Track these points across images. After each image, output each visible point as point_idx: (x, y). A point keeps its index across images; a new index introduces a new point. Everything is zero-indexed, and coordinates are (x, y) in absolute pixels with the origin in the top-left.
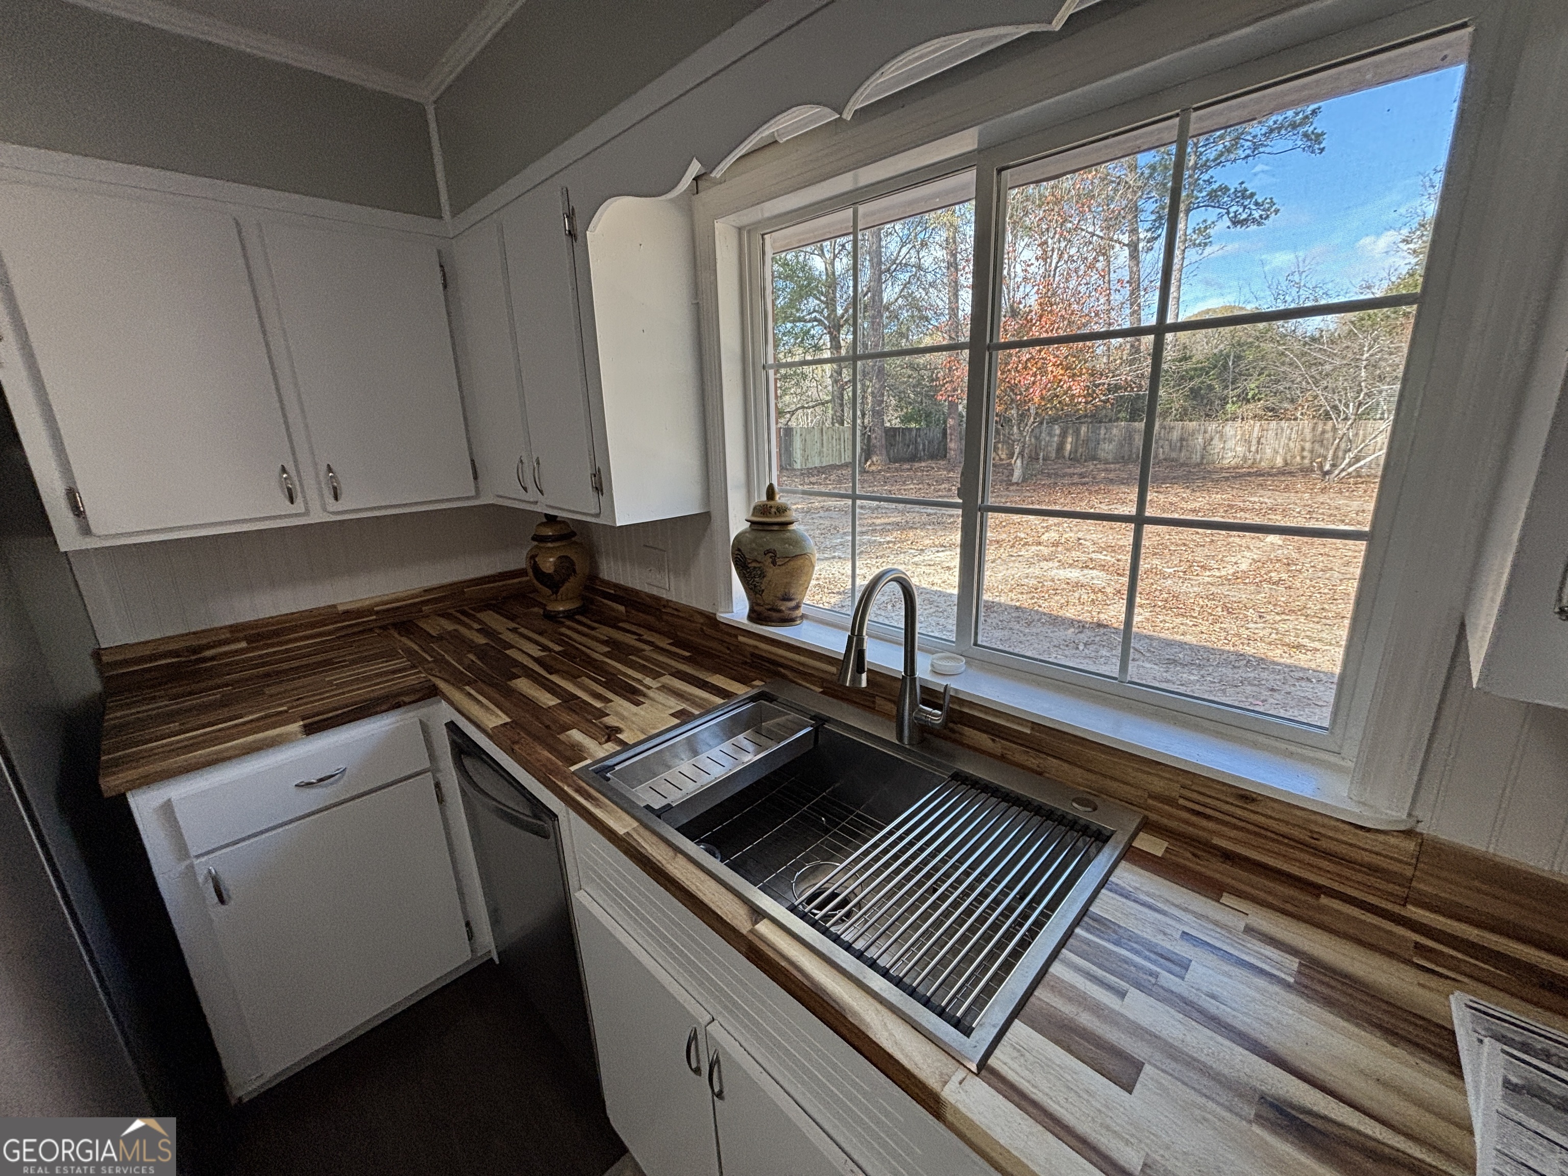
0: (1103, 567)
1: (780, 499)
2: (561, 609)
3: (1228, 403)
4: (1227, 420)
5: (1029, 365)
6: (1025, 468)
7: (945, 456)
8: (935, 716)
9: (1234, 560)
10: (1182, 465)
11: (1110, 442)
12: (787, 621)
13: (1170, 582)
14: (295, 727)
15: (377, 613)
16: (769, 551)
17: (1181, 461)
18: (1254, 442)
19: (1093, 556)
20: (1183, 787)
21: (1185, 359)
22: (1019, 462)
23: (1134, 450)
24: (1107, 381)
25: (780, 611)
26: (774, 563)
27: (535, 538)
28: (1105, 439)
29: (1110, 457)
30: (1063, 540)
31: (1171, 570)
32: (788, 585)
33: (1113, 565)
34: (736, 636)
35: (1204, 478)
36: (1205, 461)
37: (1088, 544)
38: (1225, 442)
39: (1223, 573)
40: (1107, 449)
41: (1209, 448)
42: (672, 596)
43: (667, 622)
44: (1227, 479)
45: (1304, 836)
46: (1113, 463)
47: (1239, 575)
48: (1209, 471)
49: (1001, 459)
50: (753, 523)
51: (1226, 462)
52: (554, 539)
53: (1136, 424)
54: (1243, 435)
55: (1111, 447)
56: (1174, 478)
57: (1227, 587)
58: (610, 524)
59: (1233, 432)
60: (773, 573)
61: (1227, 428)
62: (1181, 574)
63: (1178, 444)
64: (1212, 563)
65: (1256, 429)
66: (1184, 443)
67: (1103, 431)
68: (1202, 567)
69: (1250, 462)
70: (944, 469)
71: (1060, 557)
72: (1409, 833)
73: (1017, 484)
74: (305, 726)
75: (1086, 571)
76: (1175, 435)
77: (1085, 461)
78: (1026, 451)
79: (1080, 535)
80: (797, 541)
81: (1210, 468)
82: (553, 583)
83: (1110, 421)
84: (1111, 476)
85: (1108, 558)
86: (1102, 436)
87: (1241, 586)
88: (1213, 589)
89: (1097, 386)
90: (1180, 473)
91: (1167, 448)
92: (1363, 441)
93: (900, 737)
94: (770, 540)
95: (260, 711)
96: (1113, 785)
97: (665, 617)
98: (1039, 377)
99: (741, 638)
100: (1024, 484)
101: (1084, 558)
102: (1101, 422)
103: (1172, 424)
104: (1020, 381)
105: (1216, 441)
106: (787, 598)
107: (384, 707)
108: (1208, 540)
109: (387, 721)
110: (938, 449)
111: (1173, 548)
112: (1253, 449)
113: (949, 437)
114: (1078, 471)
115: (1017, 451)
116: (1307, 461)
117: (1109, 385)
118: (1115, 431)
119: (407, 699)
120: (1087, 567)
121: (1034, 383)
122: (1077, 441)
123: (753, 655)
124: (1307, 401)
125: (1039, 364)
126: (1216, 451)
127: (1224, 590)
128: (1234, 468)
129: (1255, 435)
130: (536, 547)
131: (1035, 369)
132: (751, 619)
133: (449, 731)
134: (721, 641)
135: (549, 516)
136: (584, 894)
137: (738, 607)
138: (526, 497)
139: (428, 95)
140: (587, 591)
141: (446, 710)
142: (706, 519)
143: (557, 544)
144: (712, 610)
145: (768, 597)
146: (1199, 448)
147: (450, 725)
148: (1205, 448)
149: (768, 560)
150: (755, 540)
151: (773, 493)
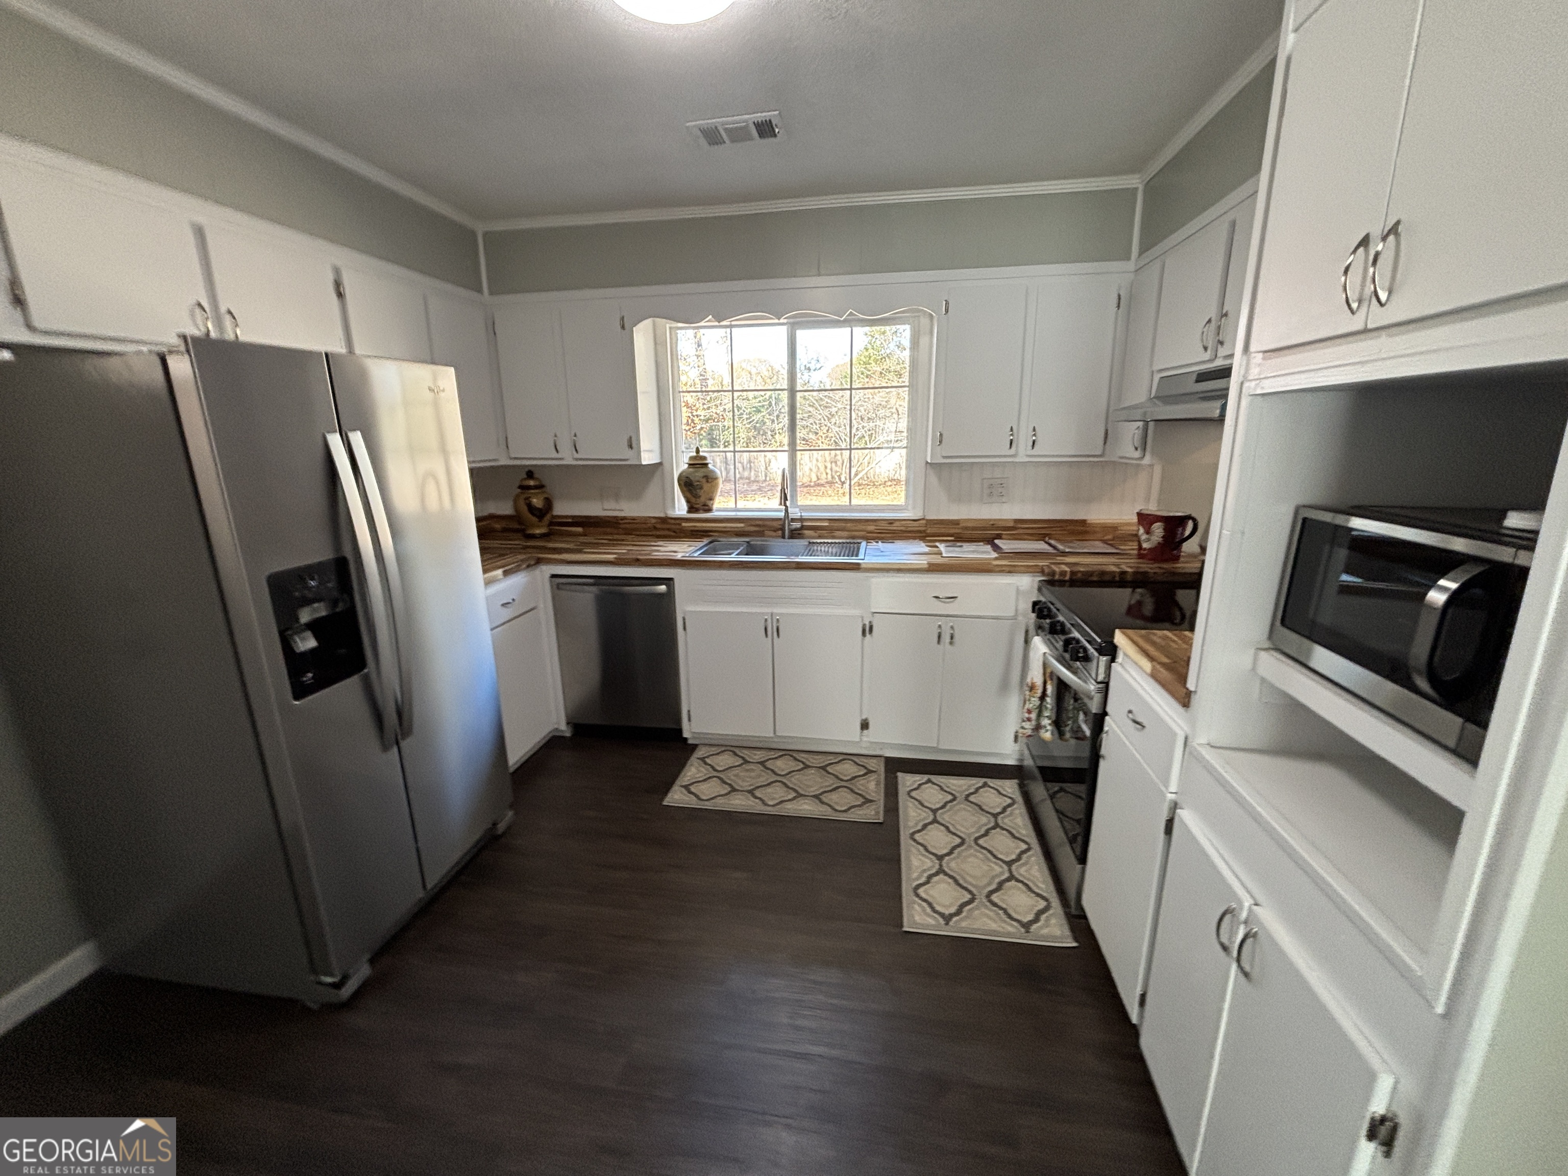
1: (702, 454)
2: (539, 532)
3: (775, 434)
8: (798, 525)
10: (754, 482)
12: (708, 509)
14: (500, 572)
16: (703, 477)
20: (875, 526)
25: (706, 505)
26: (707, 482)
27: (521, 487)
32: (709, 493)
34: (680, 524)
35: (772, 490)
36: (768, 479)
42: (629, 514)
43: (624, 528)
45: (904, 529)
50: (690, 465)
52: (534, 488)
56: (752, 491)
58: (637, 463)
60: (706, 486)
63: (748, 466)
66: (752, 464)
72: (924, 519)
74: (503, 572)
80: (714, 472)
82: (538, 515)
90: (754, 487)
91: (741, 469)
92: (858, 461)
93: (784, 537)
94: (701, 473)
96: (855, 533)
97: (622, 525)
99: (684, 524)
106: (709, 498)
107: (524, 566)
109: (524, 575)
116: (829, 477)
119: (531, 563)
123: (692, 531)
124: (824, 433)
132: (689, 511)
133: (553, 579)
134: (669, 529)
135: (530, 474)
136: (690, 608)
137: (680, 508)
138: (555, 455)
139: (480, 228)
140: (551, 524)
141: (548, 570)
142: (660, 464)
143: (537, 491)
144: (662, 515)
145: (702, 499)
146: (763, 468)
147: (554, 576)
148: (766, 468)
149: (704, 480)
150: (694, 472)
151: (698, 451)
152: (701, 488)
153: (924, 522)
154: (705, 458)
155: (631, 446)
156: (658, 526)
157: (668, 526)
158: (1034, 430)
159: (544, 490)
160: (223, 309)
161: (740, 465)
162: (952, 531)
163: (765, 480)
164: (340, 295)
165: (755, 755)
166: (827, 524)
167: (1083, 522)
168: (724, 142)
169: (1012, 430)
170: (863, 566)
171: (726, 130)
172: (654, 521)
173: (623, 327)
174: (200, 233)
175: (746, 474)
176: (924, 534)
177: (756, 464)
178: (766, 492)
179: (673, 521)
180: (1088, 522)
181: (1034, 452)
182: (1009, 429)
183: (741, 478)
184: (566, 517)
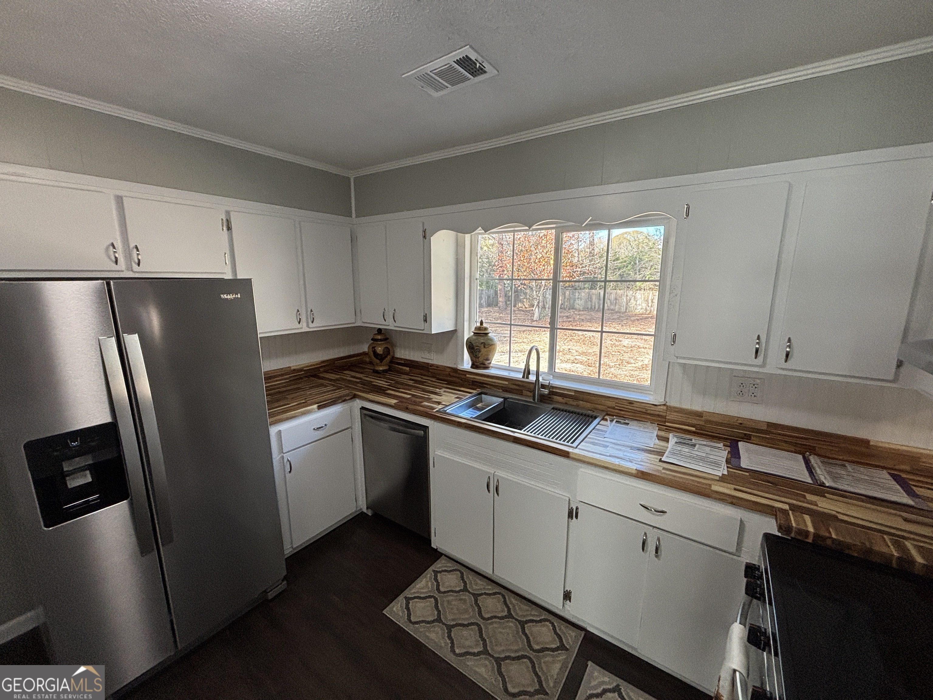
0: (581, 363)
1: (485, 325)
2: (381, 369)
4: (637, 290)
5: (541, 260)
6: (540, 314)
7: (497, 305)
8: (546, 392)
9: (641, 359)
10: (616, 312)
11: (581, 300)
12: (487, 368)
13: (612, 369)
14: (315, 406)
15: (305, 371)
16: (482, 343)
17: (616, 310)
18: (650, 301)
19: (577, 357)
20: (616, 403)
21: (617, 259)
22: (537, 310)
23: (593, 305)
24: (579, 270)
25: (484, 364)
26: (484, 347)
27: (372, 340)
28: (578, 298)
29: (581, 308)
30: (561, 350)
31: (613, 364)
32: (488, 355)
33: (586, 362)
34: (465, 375)
35: (627, 319)
36: (627, 311)
37: (574, 351)
38: (636, 301)
39: (637, 365)
40: (579, 304)
41: (629, 304)
42: (435, 362)
43: (432, 373)
44: (638, 320)
45: (644, 411)
46: (583, 311)
47: (644, 366)
48: (629, 316)
49: (526, 308)
50: (474, 333)
51: (637, 311)
52: (381, 340)
53: (593, 291)
54: (644, 298)
55: (581, 302)
56: (613, 319)
57: (639, 372)
58: (430, 332)
59: (640, 296)
60: (483, 350)
61: (637, 294)
62: (618, 366)
64: (632, 361)
65: (651, 295)
66: (617, 301)
67: (577, 294)
68: (627, 362)
69: (648, 312)
70: (497, 312)
71: (561, 358)
72: (664, 405)
73: (537, 321)
74: (318, 406)
75: (574, 364)
76: (613, 297)
77: (569, 309)
78: (540, 304)
79: (569, 347)
80: (491, 340)
81: (630, 314)
82: (381, 358)
83: (581, 289)
84: (582, 318)
85: (583, 358)
86: (577, 297)
87: (645, 371)
88: (632, 373)
89: (575, 272)
90: (615, 317)
91: (609, 304)
93: (534, 399)
94: (482, 340)
95: (296, 402)
96: (597, 406)
97: (431, 370)
98: (546, 267)
99: (467, 376)
100: (540, 321)
101: (572, 358)
102: (576, 289)
103: (611, 291)
104: (537, 268)
105: (632, 301)
106: (487, 360)
107: (340, 401)
108: (629, 349)
109: (339, 407)
110: (493, 301)
111: (613, 353)
112: (650, 305)
113: (499, 295)
114: (566, 314)
115: (536, 304)
117: (580, 271)
118: (583, 294)
119: (347, 398)
120: (574, 362)
121: (544, 269)
122: (564, 299)
123: (473, 382)
125: (546, 260)
126: (633, 305)
127: (637, 373)
128: (641, 314)
129: (650, 298)
130: (373, 343)
131: (544, 262)
132: (472, 367)
133: (363, 411)
134: (458, 378)
135: (380, 331)
136: (439, 452)
137: (466, 363)
138: (384, 323)
139: (352, 175)
140: (391, 362)
141: (358, 404)
142: (454, 332)
143: (382, 342)
144: (454, 366)
145: (481, 359)
146: (624, 304)
147: (363, 408)
148: (627, 304)
149: (482, 346)
150: (477, 339)
151: (482, 323)
152: (480, 351)
153: (665, 408)
154: (486, 329)
155: (425, 321)
156: (452, 374)
157: (457, 375)
158: (789, 340)
159: (388, 341)
160: (132, 245)
161: (609, 301)
162: (695, 422)
163: (626, 312)
164: (229, 228)
165: (476, 584)
166: (573, 394)
167: (866, 443)
168: (447, 87)
169: (759, 338)
170: (571, 455)
171: (435, 74)
172: (449, 370)
173: (425, 237)
174: (119, 200)
175: (612, 307)
176: (664, 420)
177: (620, 301)
178: (622, 321)
179: (461, 372)
180: (871, 443)
181: (788, 365)
182: (756, 338)
183: (608, 309)
184: (401, 359)
